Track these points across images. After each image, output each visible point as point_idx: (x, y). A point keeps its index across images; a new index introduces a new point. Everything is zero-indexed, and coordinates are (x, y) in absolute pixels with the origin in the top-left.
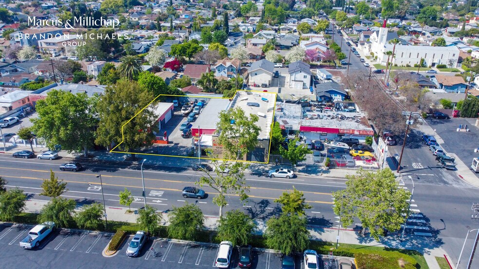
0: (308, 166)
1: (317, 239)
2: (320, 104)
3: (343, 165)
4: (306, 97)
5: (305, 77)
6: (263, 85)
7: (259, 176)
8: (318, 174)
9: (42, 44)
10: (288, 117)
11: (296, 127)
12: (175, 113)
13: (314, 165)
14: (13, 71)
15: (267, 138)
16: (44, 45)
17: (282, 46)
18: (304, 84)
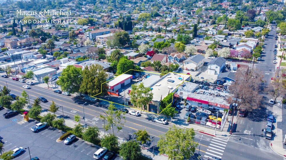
0: (179, 120)
1: (150, 157)
2: (215, 85)
3: (199, 123)
4: (207, 80)
5: (216, 67)
6: (191, 69)
7: (149, 120)
8: (181, 125)
9: (98, 37)
10: (184, 91)
11: (185, 97)
12: (133, 80)
13: (183, 120)
14: (78, 51)
15: (158, 101)
16: (98, 39)
17: (223, 45)
18: (216, 72)
